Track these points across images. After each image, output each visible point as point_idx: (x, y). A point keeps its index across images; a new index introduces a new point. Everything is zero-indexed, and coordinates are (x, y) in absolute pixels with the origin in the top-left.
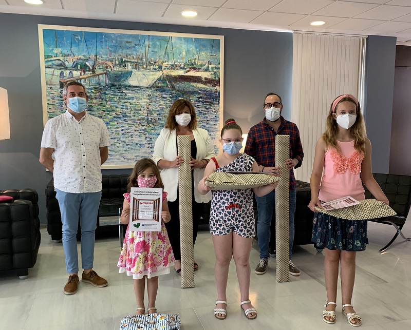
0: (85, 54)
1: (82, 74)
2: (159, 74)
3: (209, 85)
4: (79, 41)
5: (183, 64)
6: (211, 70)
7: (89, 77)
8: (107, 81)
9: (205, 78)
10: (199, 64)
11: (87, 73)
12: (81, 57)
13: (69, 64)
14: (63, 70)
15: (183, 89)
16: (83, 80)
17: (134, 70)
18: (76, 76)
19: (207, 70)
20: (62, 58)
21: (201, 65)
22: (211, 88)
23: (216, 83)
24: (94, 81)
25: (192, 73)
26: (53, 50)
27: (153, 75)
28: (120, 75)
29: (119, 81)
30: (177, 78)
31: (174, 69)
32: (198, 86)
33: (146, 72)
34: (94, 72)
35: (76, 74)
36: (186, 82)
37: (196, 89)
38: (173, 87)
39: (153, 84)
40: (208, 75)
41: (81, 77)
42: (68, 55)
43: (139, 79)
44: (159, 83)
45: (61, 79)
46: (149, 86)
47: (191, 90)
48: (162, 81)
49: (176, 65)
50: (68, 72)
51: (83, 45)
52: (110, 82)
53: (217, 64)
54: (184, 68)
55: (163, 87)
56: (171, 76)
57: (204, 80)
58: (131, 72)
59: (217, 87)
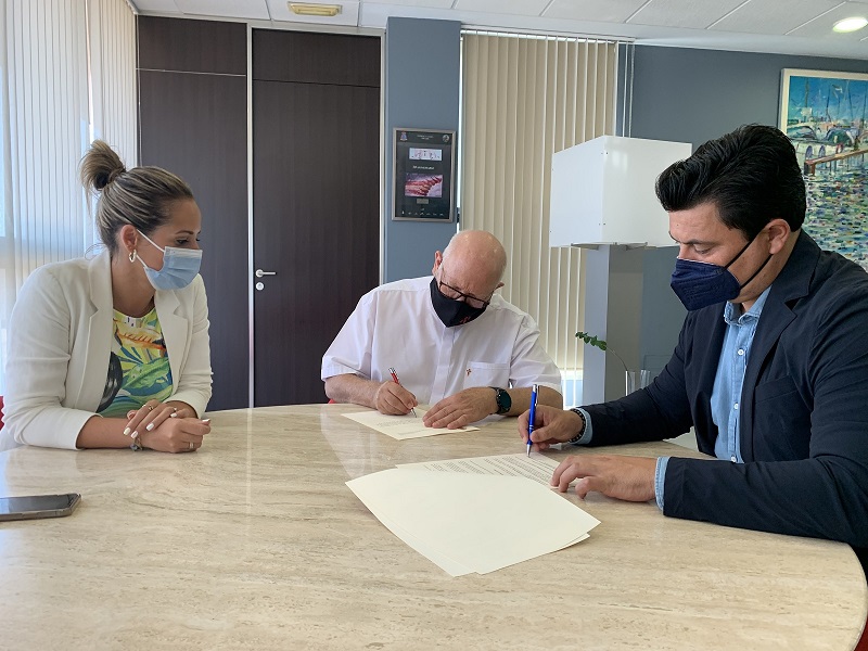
0: (846, 118)
1: (839, 151)
4: (841, 96)
7: (848, 156)
11: (846, 149)
12: (841, 122)
13: (821, 134)
14: (810, 144)
16: (838, 161)
18: (830, 154)
20: (811, 125)
24: (855, 162)
26: (800, 110)
34: (856, 147)
35: (830, 150)
41: (837, 156)
42: (822, 119)
45: (807, 159)
50: (819, 147)
51: (845, 102)
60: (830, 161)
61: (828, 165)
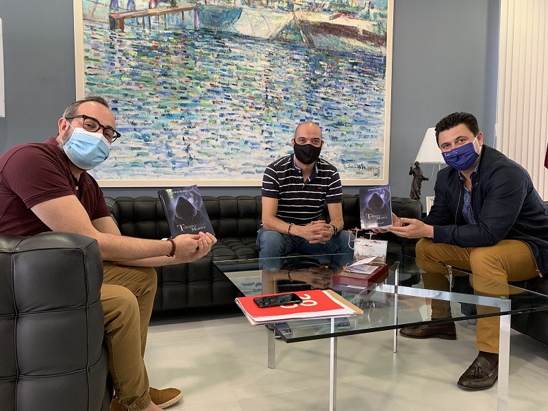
1: (153, 5)
2: (287, 18)
3: (370, 44)
5: (328, 3)
6: (372, 18)
7: (164, 13)
8: (198, 22)
9: (364, 31)
10: (354, 5)
11: (162, 4)
15: (328, 47)
16: (153, 18)
17: (245, 6)
18: (141, 8)
19: (366, 17)
21: (358, 8)
22: (373, 48)
23: (380, 40)
24: (174, 20)
25: (342, 21)
27: (277, 18)
28: (221, 14)
29: (219, 24)
30: (318, 27)
31: (313, 11)
32: (351, 43)
33: (266, 12)
34: (173, 4)
35: (141, 4)
36: (332, 35)
37: (348, 49)
38: (311, 42)
39: (278, 35)
40: (368, 27)
41: (150, 11)
43: (254, 24)
44: (287, 34)
45: (112, 12)
46: (271, 36)
47: (340, 50)
48: (292, 30)
49: (317, 5)
52: (202, 26)
53: (382, 8)
54: (329, 10)
55: (294, 41)
56: (308, 22)
57: (361, 33)
58: (241, 9)
59: (382, 48)
60: (143, 16)
61: (140, 20)
